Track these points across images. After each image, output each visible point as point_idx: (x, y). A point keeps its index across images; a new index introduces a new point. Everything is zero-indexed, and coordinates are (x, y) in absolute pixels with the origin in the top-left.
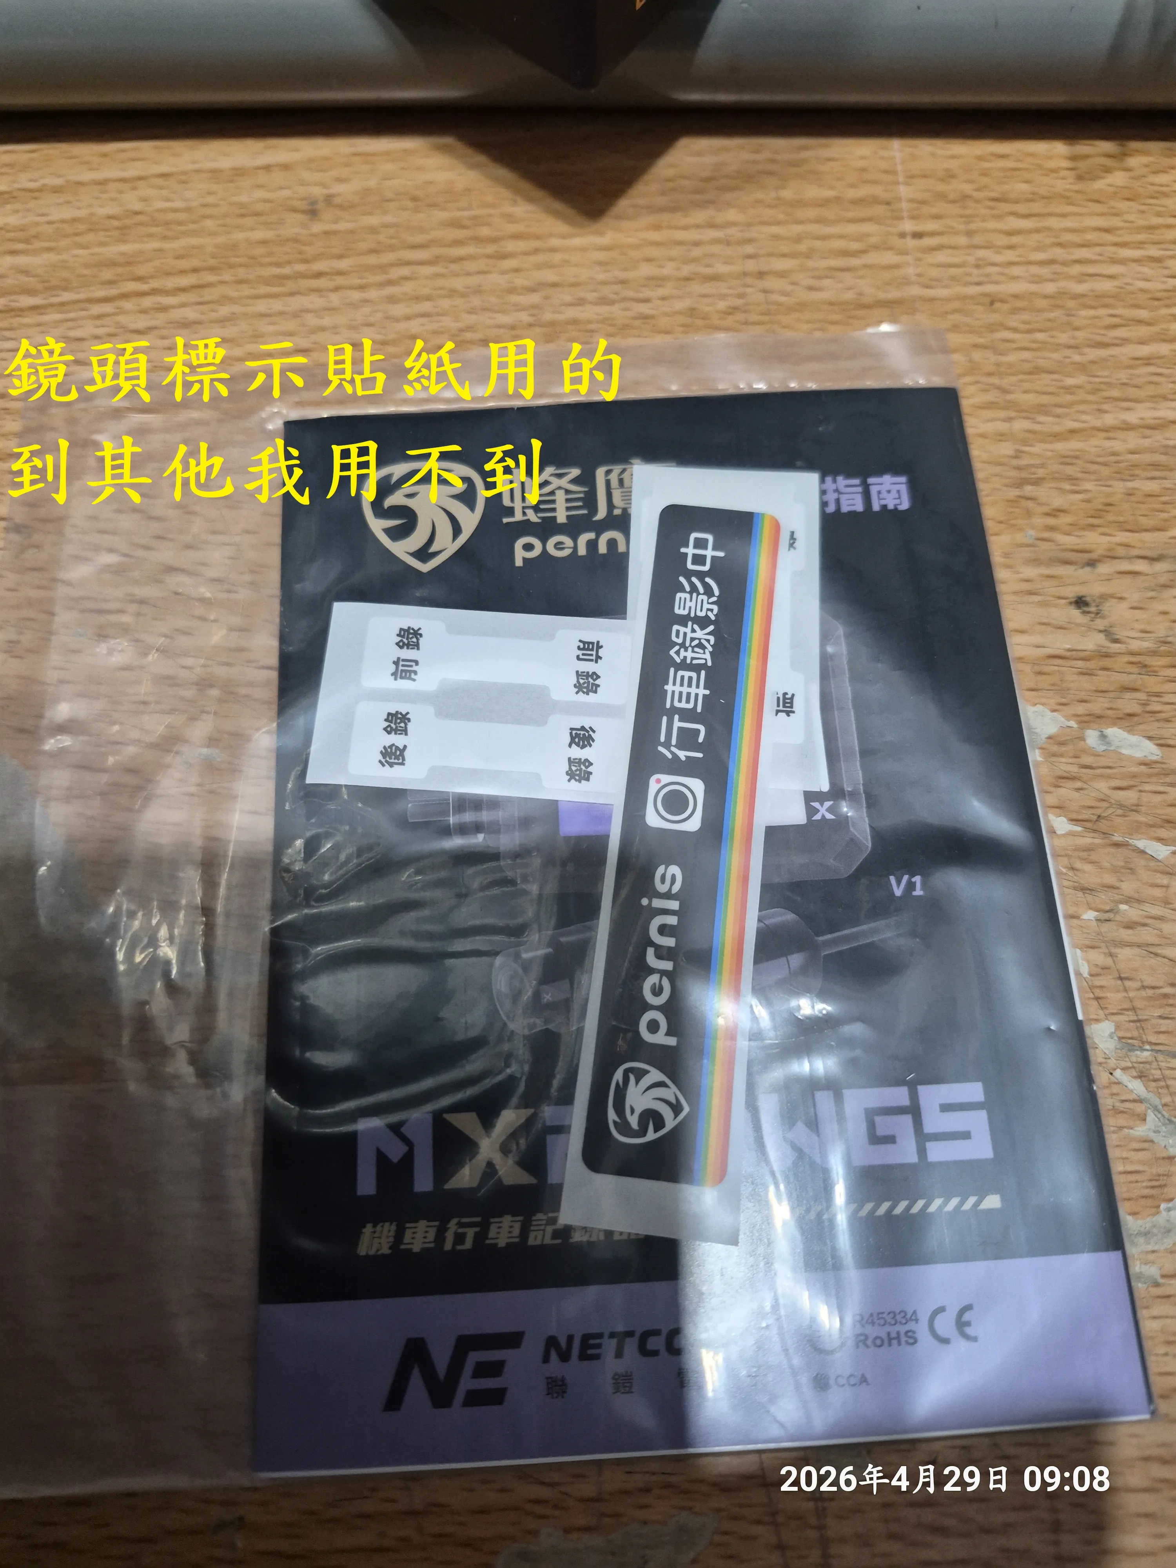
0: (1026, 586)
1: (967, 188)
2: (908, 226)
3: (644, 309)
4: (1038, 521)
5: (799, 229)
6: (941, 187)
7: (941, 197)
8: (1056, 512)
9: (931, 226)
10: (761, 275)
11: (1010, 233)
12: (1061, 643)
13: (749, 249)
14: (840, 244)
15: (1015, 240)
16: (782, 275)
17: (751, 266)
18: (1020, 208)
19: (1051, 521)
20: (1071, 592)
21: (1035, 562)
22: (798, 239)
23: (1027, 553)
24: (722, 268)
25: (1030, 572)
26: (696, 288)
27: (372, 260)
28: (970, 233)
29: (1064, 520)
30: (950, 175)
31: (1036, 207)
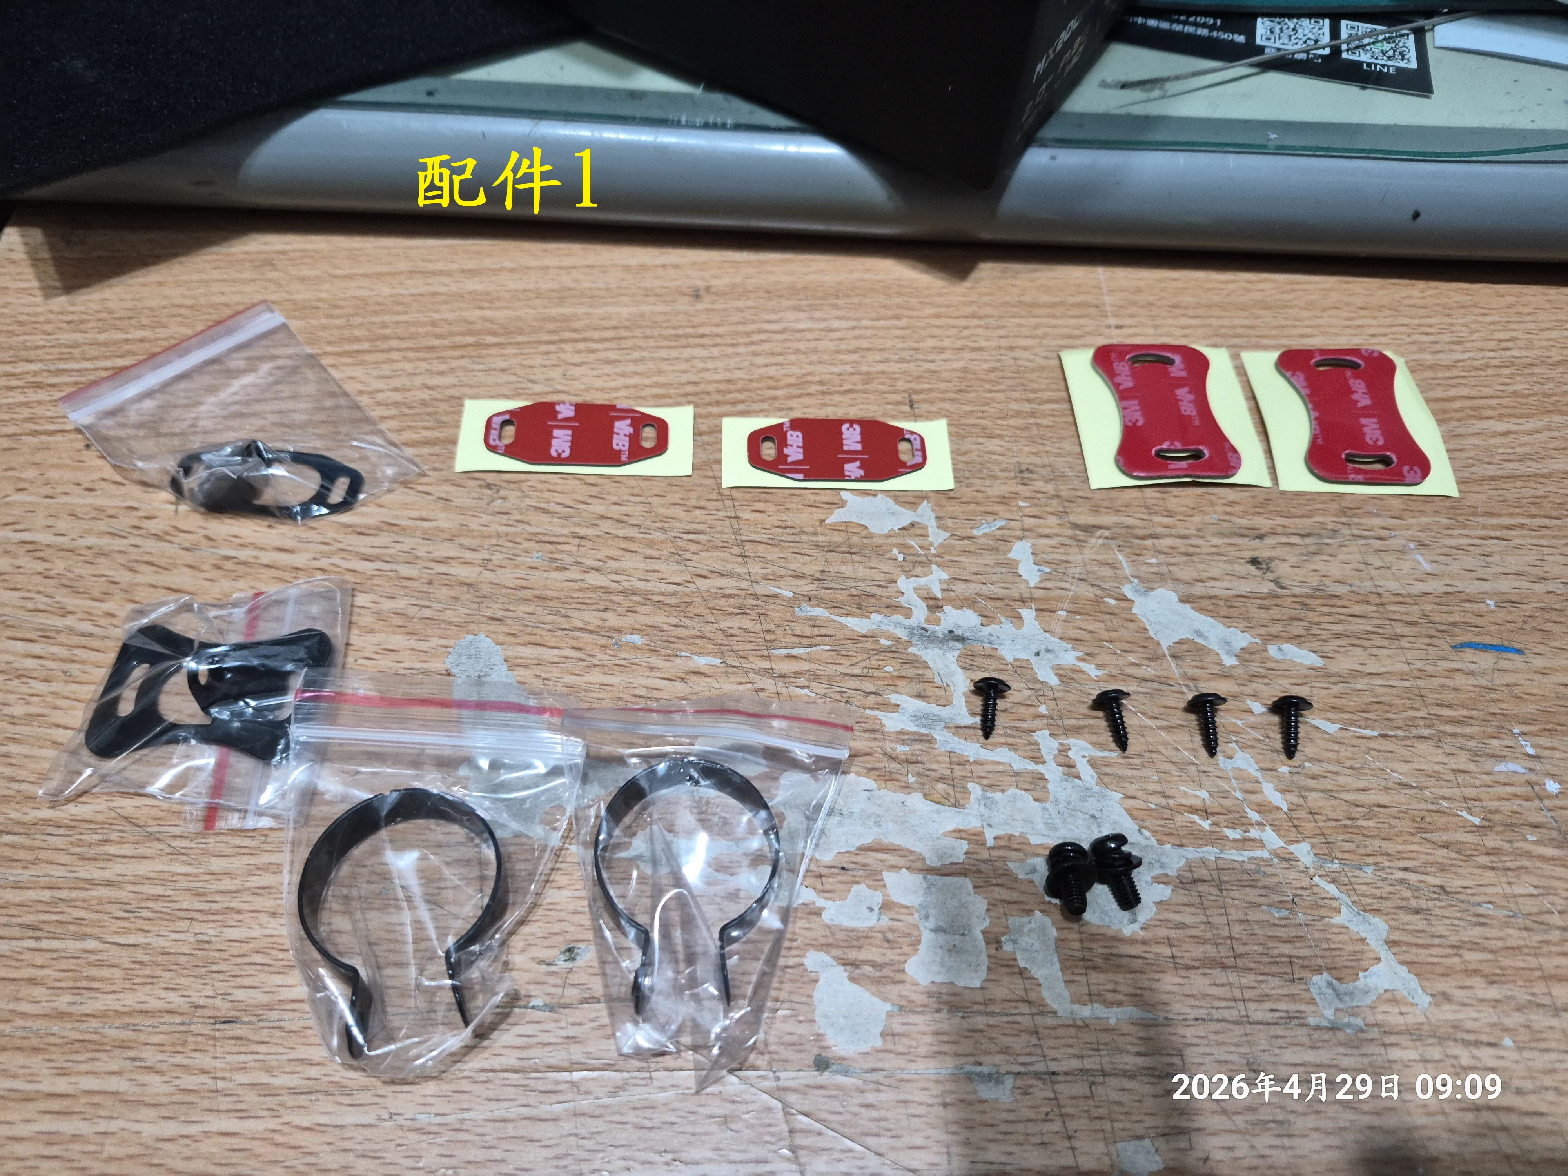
0: (1214, 550)
1: (1151, 299)
2: (1112, 321)
3: (931, 366)
4: (1219, 508)
5: (1034, 321)
6: (1134, 298)
7: (1134, 303)
8: (1230, 504)
9: (1128, 321)
10: (1011, 348)
11: (1184, 327)
12: (1244, 587)
13: (1002, 332)
14: (1066, 331)
15: (1186, 332)
16: (1025, 349)
17: (1004, 342)
18: (1191, 312)
19: (1229, 509)
20: (1248, 555)
21: (1220, 534)
22: (1036, 327)
23: (1213, 529)
24: (983, 343)
25: (1216, 541)
26: (967, 355)
27: (741, 328)
28: (1155, 327)
29: (1237, 509)
30: (1138, 291)
31: (1201, 311)
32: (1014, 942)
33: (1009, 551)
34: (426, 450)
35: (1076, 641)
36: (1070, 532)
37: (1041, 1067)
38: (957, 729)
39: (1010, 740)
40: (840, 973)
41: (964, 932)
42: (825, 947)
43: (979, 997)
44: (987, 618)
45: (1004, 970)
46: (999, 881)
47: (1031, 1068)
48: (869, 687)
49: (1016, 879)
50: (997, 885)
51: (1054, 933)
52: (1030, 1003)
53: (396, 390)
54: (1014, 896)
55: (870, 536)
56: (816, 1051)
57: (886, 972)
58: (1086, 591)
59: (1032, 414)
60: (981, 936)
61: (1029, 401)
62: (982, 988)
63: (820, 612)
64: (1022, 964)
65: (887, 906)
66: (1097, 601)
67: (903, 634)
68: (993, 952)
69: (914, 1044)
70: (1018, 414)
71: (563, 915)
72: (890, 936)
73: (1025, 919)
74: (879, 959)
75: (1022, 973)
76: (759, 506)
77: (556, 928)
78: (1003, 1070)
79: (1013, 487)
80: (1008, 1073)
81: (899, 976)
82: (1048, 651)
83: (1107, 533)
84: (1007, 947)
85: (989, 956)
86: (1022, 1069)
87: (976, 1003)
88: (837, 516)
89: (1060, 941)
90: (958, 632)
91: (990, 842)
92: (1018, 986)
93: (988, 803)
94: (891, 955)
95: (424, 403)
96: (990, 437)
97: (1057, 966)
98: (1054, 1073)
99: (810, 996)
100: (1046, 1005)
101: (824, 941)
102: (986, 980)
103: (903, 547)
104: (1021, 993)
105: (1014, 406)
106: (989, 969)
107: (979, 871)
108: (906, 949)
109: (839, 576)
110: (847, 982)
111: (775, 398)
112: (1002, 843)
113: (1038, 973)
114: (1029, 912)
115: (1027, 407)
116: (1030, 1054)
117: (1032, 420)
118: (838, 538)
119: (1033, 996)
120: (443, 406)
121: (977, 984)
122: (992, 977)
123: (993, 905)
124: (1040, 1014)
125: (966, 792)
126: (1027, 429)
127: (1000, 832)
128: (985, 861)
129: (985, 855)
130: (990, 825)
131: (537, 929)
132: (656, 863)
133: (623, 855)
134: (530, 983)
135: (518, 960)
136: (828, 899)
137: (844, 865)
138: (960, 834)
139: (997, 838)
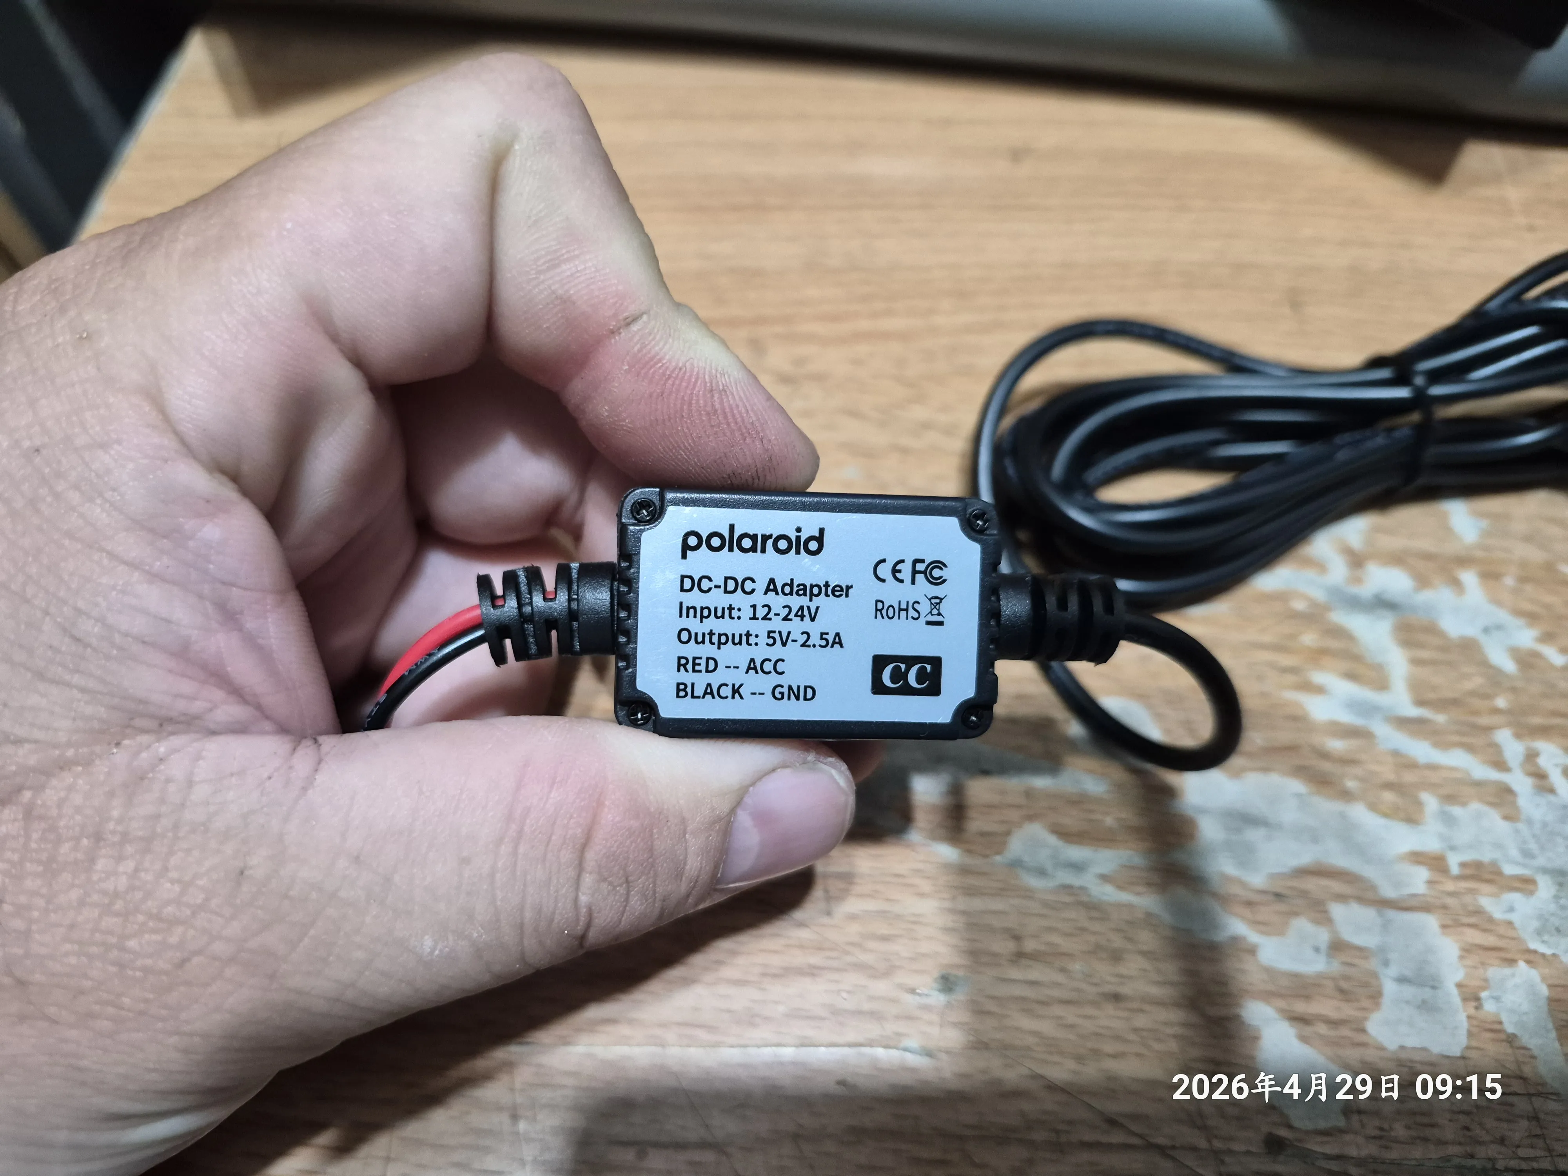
26: (1354, 250)
32: (1496, 999)
35: (1531, 618)
37: (1546, 1165)
38: (1403, 723)
39: (1465, 739)
40: (1287, 1030)
41: (1433, 983)
42: (1269, 997)
44: (1422, 582)
45: (1488, 1035)
46: (1471, 921)
47: (1535, 1165)
48: (1286, 660)
49: (1491, 920)
50: (1470, 925)
51: (1544, 991)
52: (1524, 1080)
54: (1491, 940)
56: (1265, 1128)
57: (1345, 1032)
58: (1535, 555)
60: (1455, 991)
62: (1463, 1058)
64: (1512, 1030)
65: (1337, 947)
66: (1549, 567)
67: (1319, 595)
68: (1472, 1011)
69: (1386, 1127)
71: (930, 931)
72: (1344, 985)
73: (1506, 971)
74: (1334, 1015)
75: (1510, 1040)
77: (924, 947)
78: (1500, 1165)
80: (1507, 1170)
81: (1361, 1038)
82: (1498, 627)
84: (1490, 1007)
85: (1469, 1017)
86: (1524, 1165)
89: (1552, 1002)
90: (1388, 597)
91: (1455, 870)
92: (1508, 1059)
93: (1449, 820)
94: (1348, 1011)
97: (1553, 1035)
100: (1542, 1084)
101: (1265, 988)
102: (1470, 1049)
104: (1513, 1068)
106: (1470, 1034)
107: (1445, 907)
108: (1366, 1003)
110: (1299, 1043)
112: (1469, 872)
113: (1533, 1042)
114: (1511, 962)
116: (1532, 1146)
119: (1529, 1073)
121: (1457, 1051)
122: (1477, 1045)
123: (1467, 951)
124: (1540, 1095)
125: (1419, 803)
127: (1468, 857)
128: (1451, 894)
129: (1450, 886)
130: (1453, 848)
131: (901, 948)
132: (1041, 872)
133: (998, 858)
134: (898, 1017)
135: (881, 987)
136: (1263, 933)
137: (1279, 890)
138: (1418, 858)
139: (1463, 865)
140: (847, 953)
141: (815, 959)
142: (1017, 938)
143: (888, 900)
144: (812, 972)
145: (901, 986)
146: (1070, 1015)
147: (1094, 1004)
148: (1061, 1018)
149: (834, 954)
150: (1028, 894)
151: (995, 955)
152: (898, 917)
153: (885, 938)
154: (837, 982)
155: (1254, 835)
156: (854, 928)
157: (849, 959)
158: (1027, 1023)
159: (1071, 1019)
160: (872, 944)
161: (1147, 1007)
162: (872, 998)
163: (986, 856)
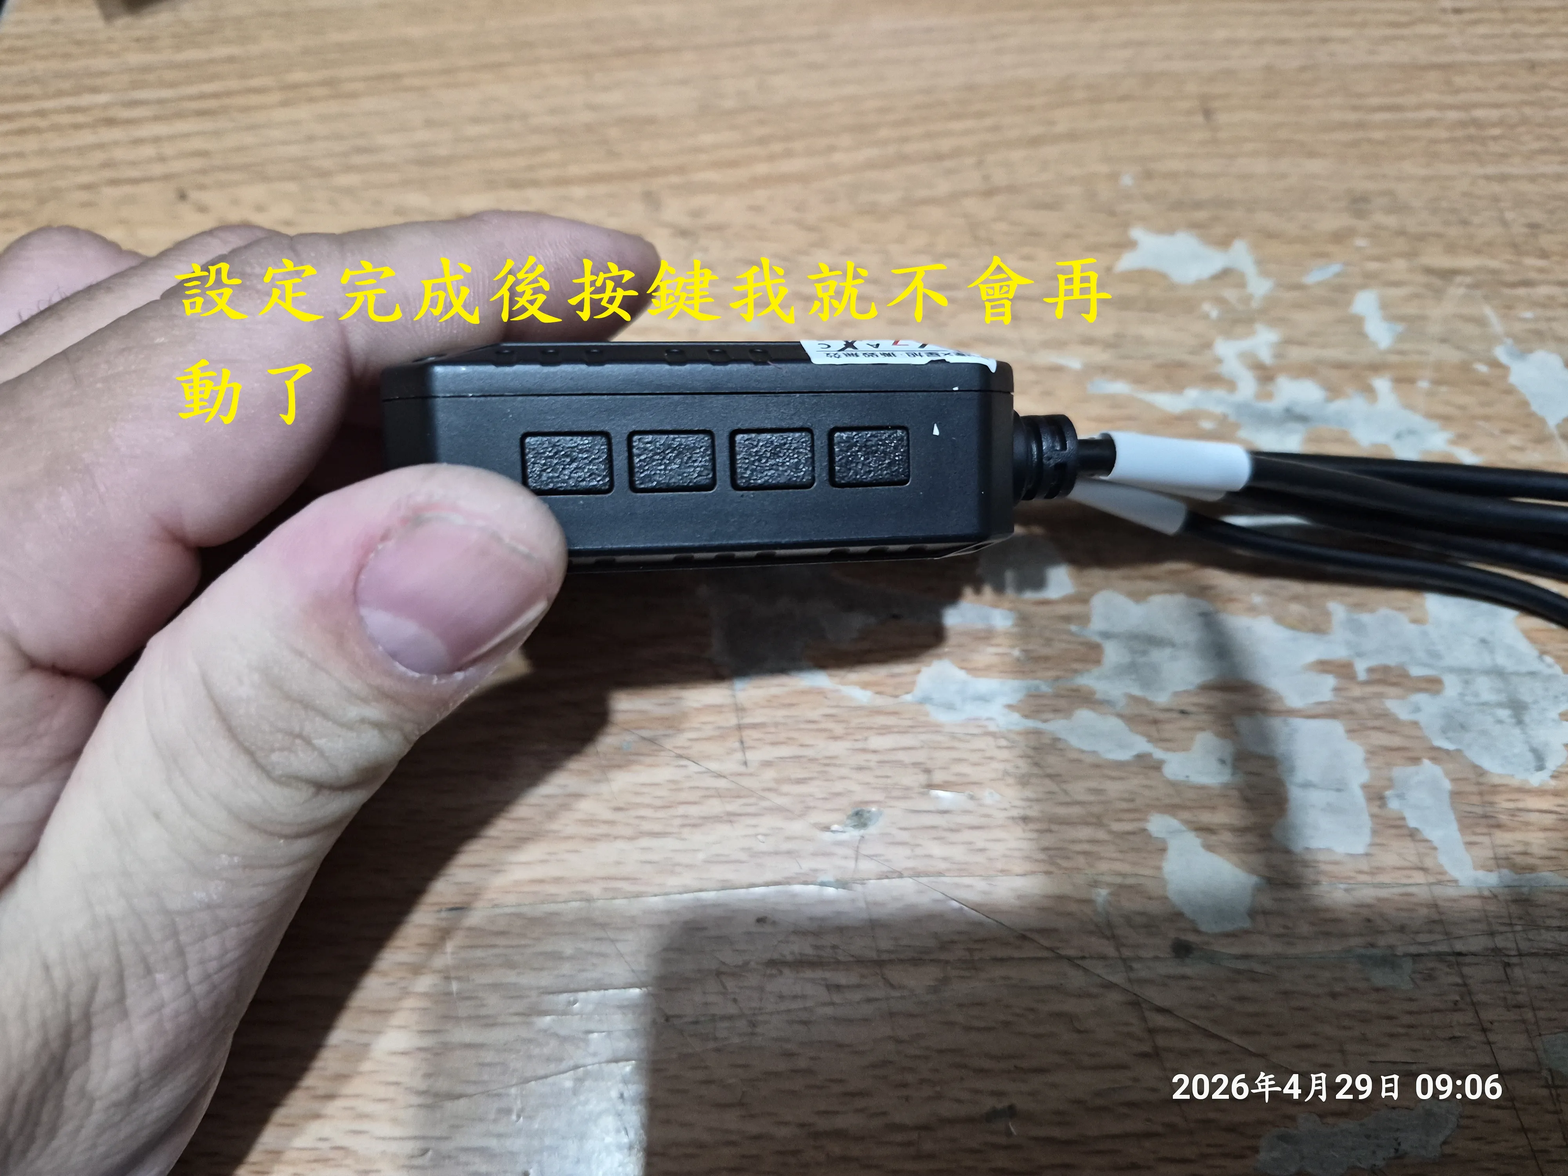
3: (1226, 64)
26: (1270, 49)
32: (1401, 797)
33: (1349, 303)
34: (601, 189)
35: (1446, 420)
36: (1422, 279)
37: (1443, 948)
40: (1192, 841)
41: (1337, 785)
42: (1171, 809)
43: (1364, 866)
44: (1334, 391)
45: (1393, 831)
46: (1377, 723)
47: (1433, 949)
49: (1396, 721)
50: (1374, 728)
51: (1447, 785)
52: (1424, 869)
53: (553, 111)
54: (1395, 741)
55: (1173, 287)
56: (1172, 935)
57: (1248, 837)
58: (1451, 355)
59: (1360, 125)
60: (1360, 792)
61: (1355, 108)
62: (1367, 855)
63: (1119, 387)
64: (1412, 823)
65: (1244, 757)
66: (1465, 367)
67: (1228, 413)
68: (1376, 810)
69: (1290, 925)
70: (1343, 126)
71: (844, 771)
72: (1248, 793)
73: (1411, 769)
74: (1237, 821)
75: (1413, 834)
76: (1026, 250)
77: (839, 787)
78: (1400, 951)
79: (1344, 221)
80: (1406, 955)
81: (1266, 843)
82: (1412, 432)
83: (1468, 280)
84: (1394, 805)
85: (1373, 816)
86: (1422, 950)
87: (1361, 872)
88: (1128, 262)
89: (1455, 795)
90: (1299, 410)
91: (1362, 675)
92: (1409, 851)
93: (1356, 627)
94: (1253, 817)
95: (589, 128)
96: (1312, 154)
97: (1454, 826)
98: (1460, 954)
99: (1159, 868)
100: (1443, 873)
101: (1167, 801)
102: (1372, 845)
103: (1220, 301)
104: (1413, 859)
105: (1337, 116)
106: (1374, 832)
107: (1351, 713)
108: (1271, 810)
109: (1140, 340)
110: (1202, 851)
111: (1030, 109)
112: (1376, 676)
113: (1433, 834)
114: (1415, 760)
115: (1352, 117)
116: (1430, 932)
117: (1360, 134)
118: (1131, 290)
119: (1428, 863)
120: (614, 133)
121: (1360, 849)
122: (1378, 841)
123: (1372, 753)
124: (1439, 883)
125: (1327, 614)
126: (1355, 144)
127: (1373, 662)
128: (1357, 700)
129: (1357, 692)
130: (1360, 655)
131: (815, 789)
132: (950, 707)
133: (908, 698)
134: (815, 854)
135: (797, 827)
136: (1168, 750)
137: (1183, 708)
138: (1324, 666)
139: (1371, 670)
140: (763, 798)
141: (733, 806)
142: (928, 771)
143: (802, 745)
144: (730, 818)
145: (816, 826)
146: (979, 838)
147: (1002, 826)
148: (970, 843)
149: (752, 800)
150: (936, 728)
151: (907, 789)
152: (812, 760)
153: (800, 781)
154: (755, 826)
155: (1158, 655)
156: (770, 774)
157: (765, 804)
158: (937, 849)
159: (981, 844)
160: (786, 788)
161: (1054, 827)
162: (789, 838)
163: (896, 696)
